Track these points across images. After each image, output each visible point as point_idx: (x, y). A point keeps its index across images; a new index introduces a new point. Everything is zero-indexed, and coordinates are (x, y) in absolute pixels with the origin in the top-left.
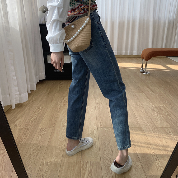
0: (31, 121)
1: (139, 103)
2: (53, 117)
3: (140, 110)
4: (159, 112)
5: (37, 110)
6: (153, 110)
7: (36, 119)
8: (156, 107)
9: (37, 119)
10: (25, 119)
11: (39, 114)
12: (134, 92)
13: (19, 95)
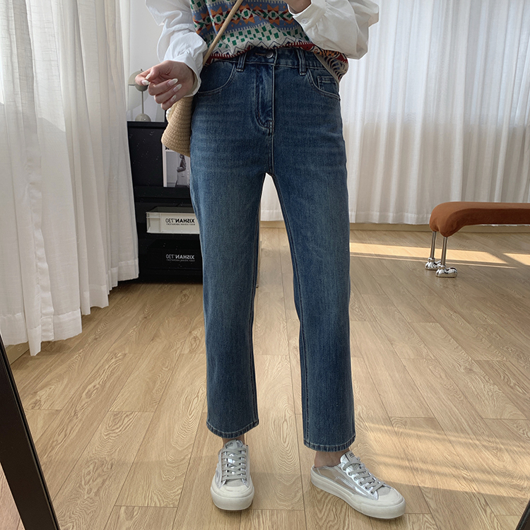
0: (86, 391)
1: (425, 351)
2: (155, 382)
3: (430, 370)
4: (487, 378)
5: (108, 361)
6: (470, 370)
7: (103, 386)
8: (478, 362)
9: (107, 386)
10: (69, 386)
11: (112, 373)
12: (410, 321)
13: (54, 315)
